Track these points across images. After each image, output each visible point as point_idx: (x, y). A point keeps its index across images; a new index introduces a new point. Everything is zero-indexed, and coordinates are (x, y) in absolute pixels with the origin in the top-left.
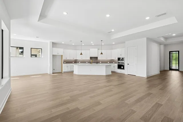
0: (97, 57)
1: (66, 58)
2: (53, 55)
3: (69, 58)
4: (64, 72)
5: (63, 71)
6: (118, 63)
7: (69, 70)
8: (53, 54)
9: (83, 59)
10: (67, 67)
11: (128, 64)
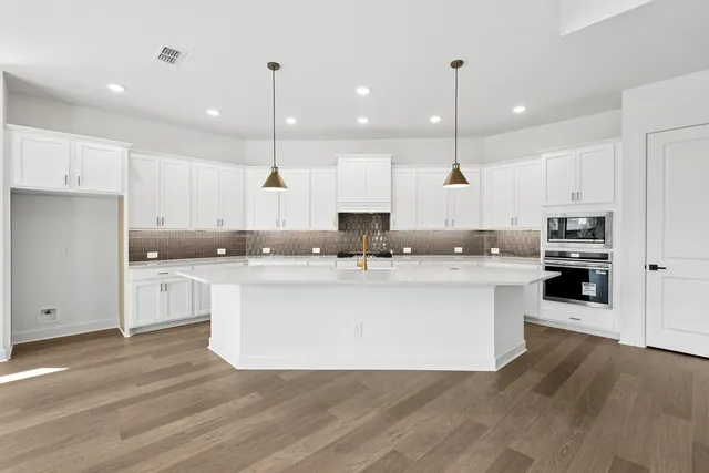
0: (388, 214)
1: (160, 221)
2: (14, 193)
3: (180, 221)
4: (139, 335)
5: (131, 322)
6: (549, 255)
7: (182, 312)
8: (18, 184)
9: (289, 227)
10: (165, 287)
11: (654, 267)
